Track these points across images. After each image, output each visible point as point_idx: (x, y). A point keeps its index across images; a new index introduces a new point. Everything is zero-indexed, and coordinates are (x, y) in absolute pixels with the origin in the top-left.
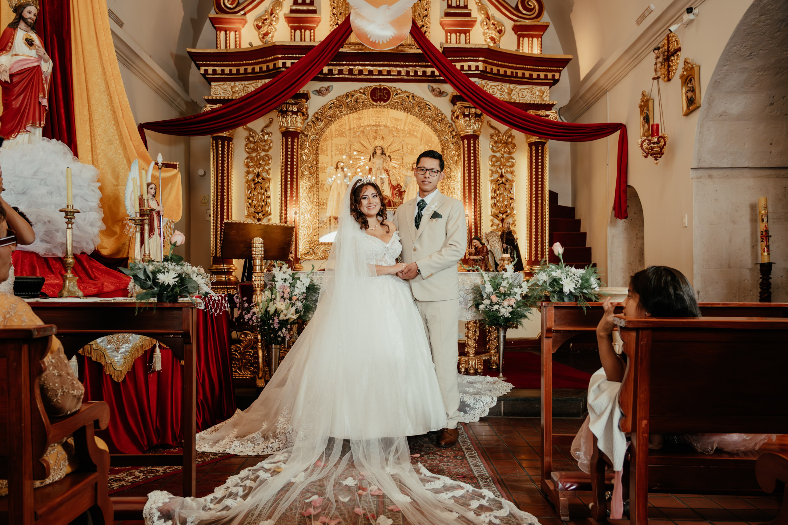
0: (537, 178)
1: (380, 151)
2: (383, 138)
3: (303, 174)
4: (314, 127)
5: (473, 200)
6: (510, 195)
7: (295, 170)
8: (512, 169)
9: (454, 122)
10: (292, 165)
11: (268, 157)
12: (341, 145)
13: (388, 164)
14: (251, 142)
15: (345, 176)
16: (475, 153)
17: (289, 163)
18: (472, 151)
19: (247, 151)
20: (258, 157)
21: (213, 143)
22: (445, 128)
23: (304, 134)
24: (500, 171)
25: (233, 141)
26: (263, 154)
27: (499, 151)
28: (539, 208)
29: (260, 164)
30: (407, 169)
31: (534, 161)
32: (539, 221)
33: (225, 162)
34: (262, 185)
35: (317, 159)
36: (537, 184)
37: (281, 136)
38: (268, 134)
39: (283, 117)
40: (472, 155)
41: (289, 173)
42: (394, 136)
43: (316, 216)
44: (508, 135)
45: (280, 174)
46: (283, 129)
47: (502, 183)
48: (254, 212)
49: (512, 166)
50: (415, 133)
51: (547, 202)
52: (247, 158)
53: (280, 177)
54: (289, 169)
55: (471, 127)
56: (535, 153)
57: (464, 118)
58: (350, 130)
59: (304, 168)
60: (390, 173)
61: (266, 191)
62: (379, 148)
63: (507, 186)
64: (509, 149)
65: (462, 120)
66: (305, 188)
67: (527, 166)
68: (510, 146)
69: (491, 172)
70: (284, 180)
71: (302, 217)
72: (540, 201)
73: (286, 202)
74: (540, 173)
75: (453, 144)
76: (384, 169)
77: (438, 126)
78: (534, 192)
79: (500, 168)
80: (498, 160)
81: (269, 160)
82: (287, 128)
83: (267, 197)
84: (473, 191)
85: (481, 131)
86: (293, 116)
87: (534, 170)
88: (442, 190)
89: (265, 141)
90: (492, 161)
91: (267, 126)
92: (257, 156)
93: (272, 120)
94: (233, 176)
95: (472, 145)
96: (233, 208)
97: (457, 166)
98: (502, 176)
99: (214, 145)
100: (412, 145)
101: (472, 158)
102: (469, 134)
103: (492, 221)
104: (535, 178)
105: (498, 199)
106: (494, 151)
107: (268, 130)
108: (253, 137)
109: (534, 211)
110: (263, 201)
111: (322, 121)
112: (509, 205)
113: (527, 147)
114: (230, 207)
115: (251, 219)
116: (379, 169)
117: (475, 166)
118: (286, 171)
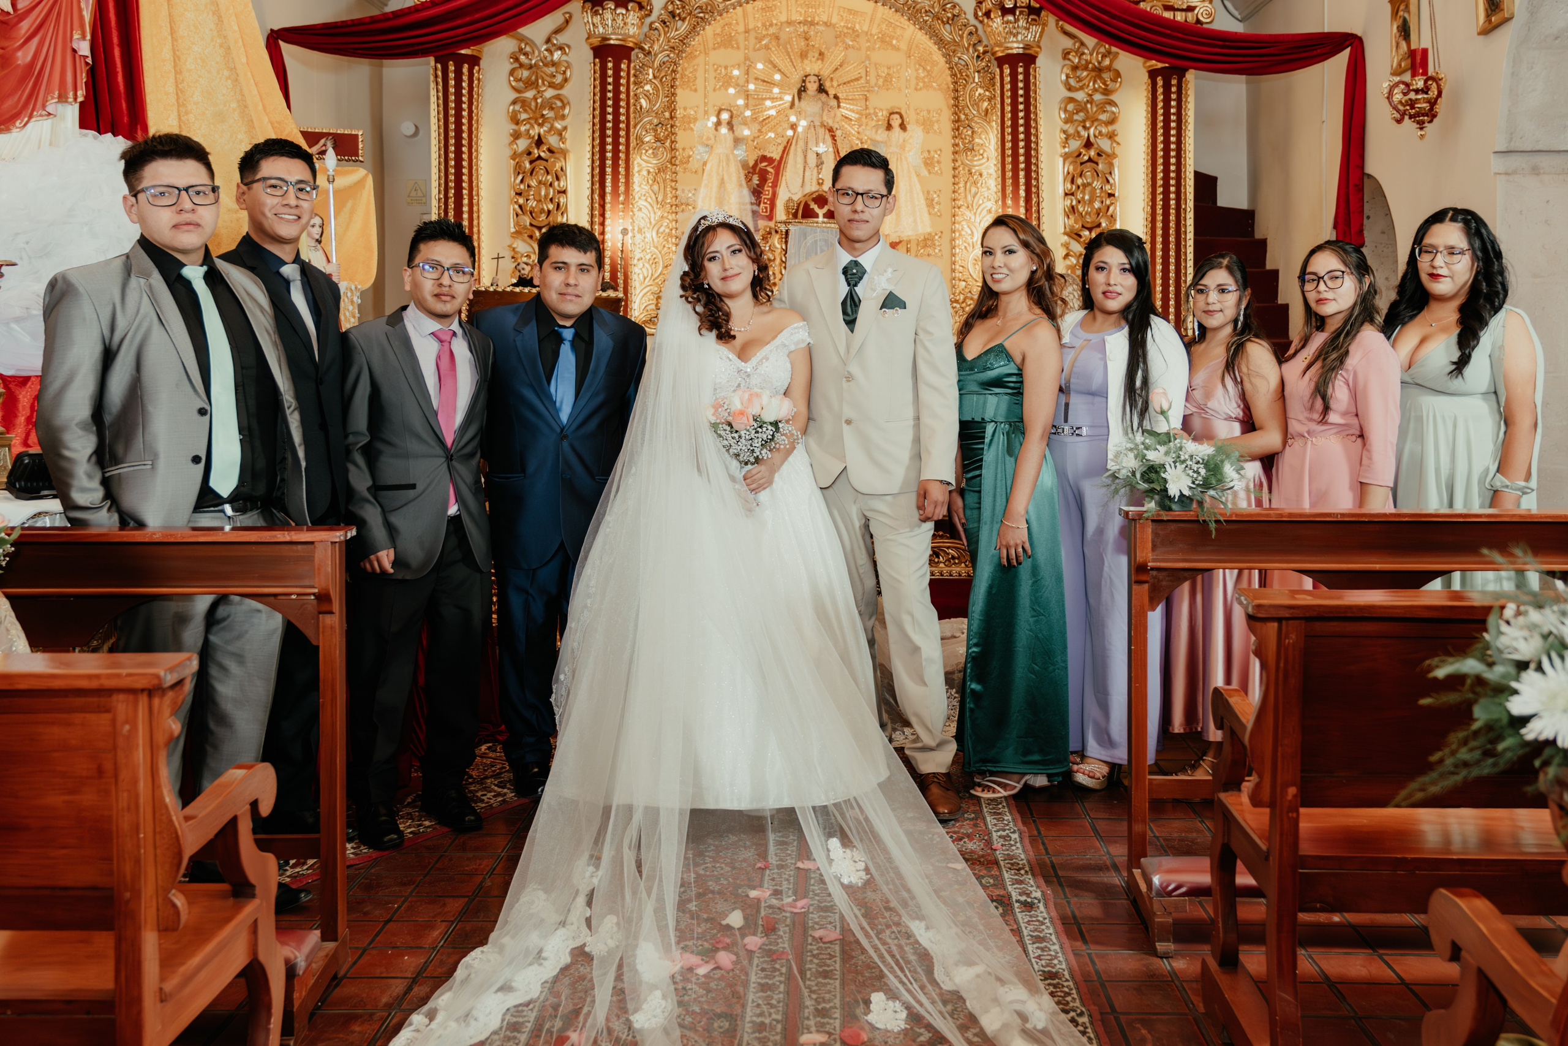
0: (1167, 150)
1: (815, 86)
2: (821, 54)
3: (640, 141)
4: (665, 34)
5: (1022, 203)
6: (1108, 187)
7: (622, 133)
8: (1111, 128)
9: (981, 22)
10: (616, 121)
11: (562, 101)
12: (726, 68)
13: (832, 114)
14: (521, 66)
15: (737, 141)
16: (1027, 96)
17: (610, 117)
18: (1021, 92)
19: (513, 88)
20: (539, 101)
21: (436, 69)
22: (961, 37)
23: (642, 49)
24: (1084, 134)
25: (482, 62)
26: (549, 93)
27: (1081, 88)
28: (1172, 218)
29: (543, 116)
30: (877, 127)
31: (1161, 112)
32: (1172, 246)
33: (465, 114)
34: (548, 165)
35: (671, 107)
36: (1166, 164)
37: (591, 53)
38: (561, 48)
39: (596, 13)
40: (1021, 100)
41: (609, 140)
42: (847, 47)
43: (670, 235)
44: (1102, 50)
45: (589, 141)
46: (596, 41)
47: (1090, 160)
48: (531, 225)
49: (1112, 121)
50: (894, 42)
51: (1191, 204)
52: (514, 103)
53: (589, 148)
54: (609, 132)
55: (1020, 37)
56: (1164, 93)
57: (1003, 15)
58: (747, 31)
59: (644, 127)
60: (838, 133)
61: (558, 179)
62: (813, 78)
63: (1100, 166)
64: (1105, 83)
65: (999, 20)
66: (645, 173)
67: (1144, 121)
68: (1106, 76)
69: (1063, 136)
70: (597, 157)
71: (638, 236)
72: (1172, 202)
73: (603, 206)
74: (1173, 139)
75: (978, 72)
76: (823, 125)
77: (946, 32)
78: (1160, 182)
79: (1084, 127)
80: (1081, 107)
81: (563, 107)
82: (605, 39)
83: (559, 192)
84: (1022, 181)
85: (1042, 44)
86: (619, 11)
87: (1160, 132)
88: (954, 177)
89: (554, 64)
90: (1066, 111)
91: (558, 31)
92: (535, 99)
93: (571, 17)
94: (481, 143)
95: (1021, 77)
96: (482, 217)
97: (989, 123)
98: (1088, 144)
99: (439, 73)
100: (889, 68)
101: (1021, 107)
102: (1015, 51)
103: (1066, 246)
104: (1163, 150)
105: (1079, 196)
106: (1070, 89)
107: (560, 39)
108: (526, 54)
109: (1159, 225)
110: (551, 200)
111: (683, 20)
112: (1104, 210)
113: (1145, 77)
114: (475, 215)
115: (524, 241)
116: (812, 126)
117: (1027, 126)
118: (603, 136)
